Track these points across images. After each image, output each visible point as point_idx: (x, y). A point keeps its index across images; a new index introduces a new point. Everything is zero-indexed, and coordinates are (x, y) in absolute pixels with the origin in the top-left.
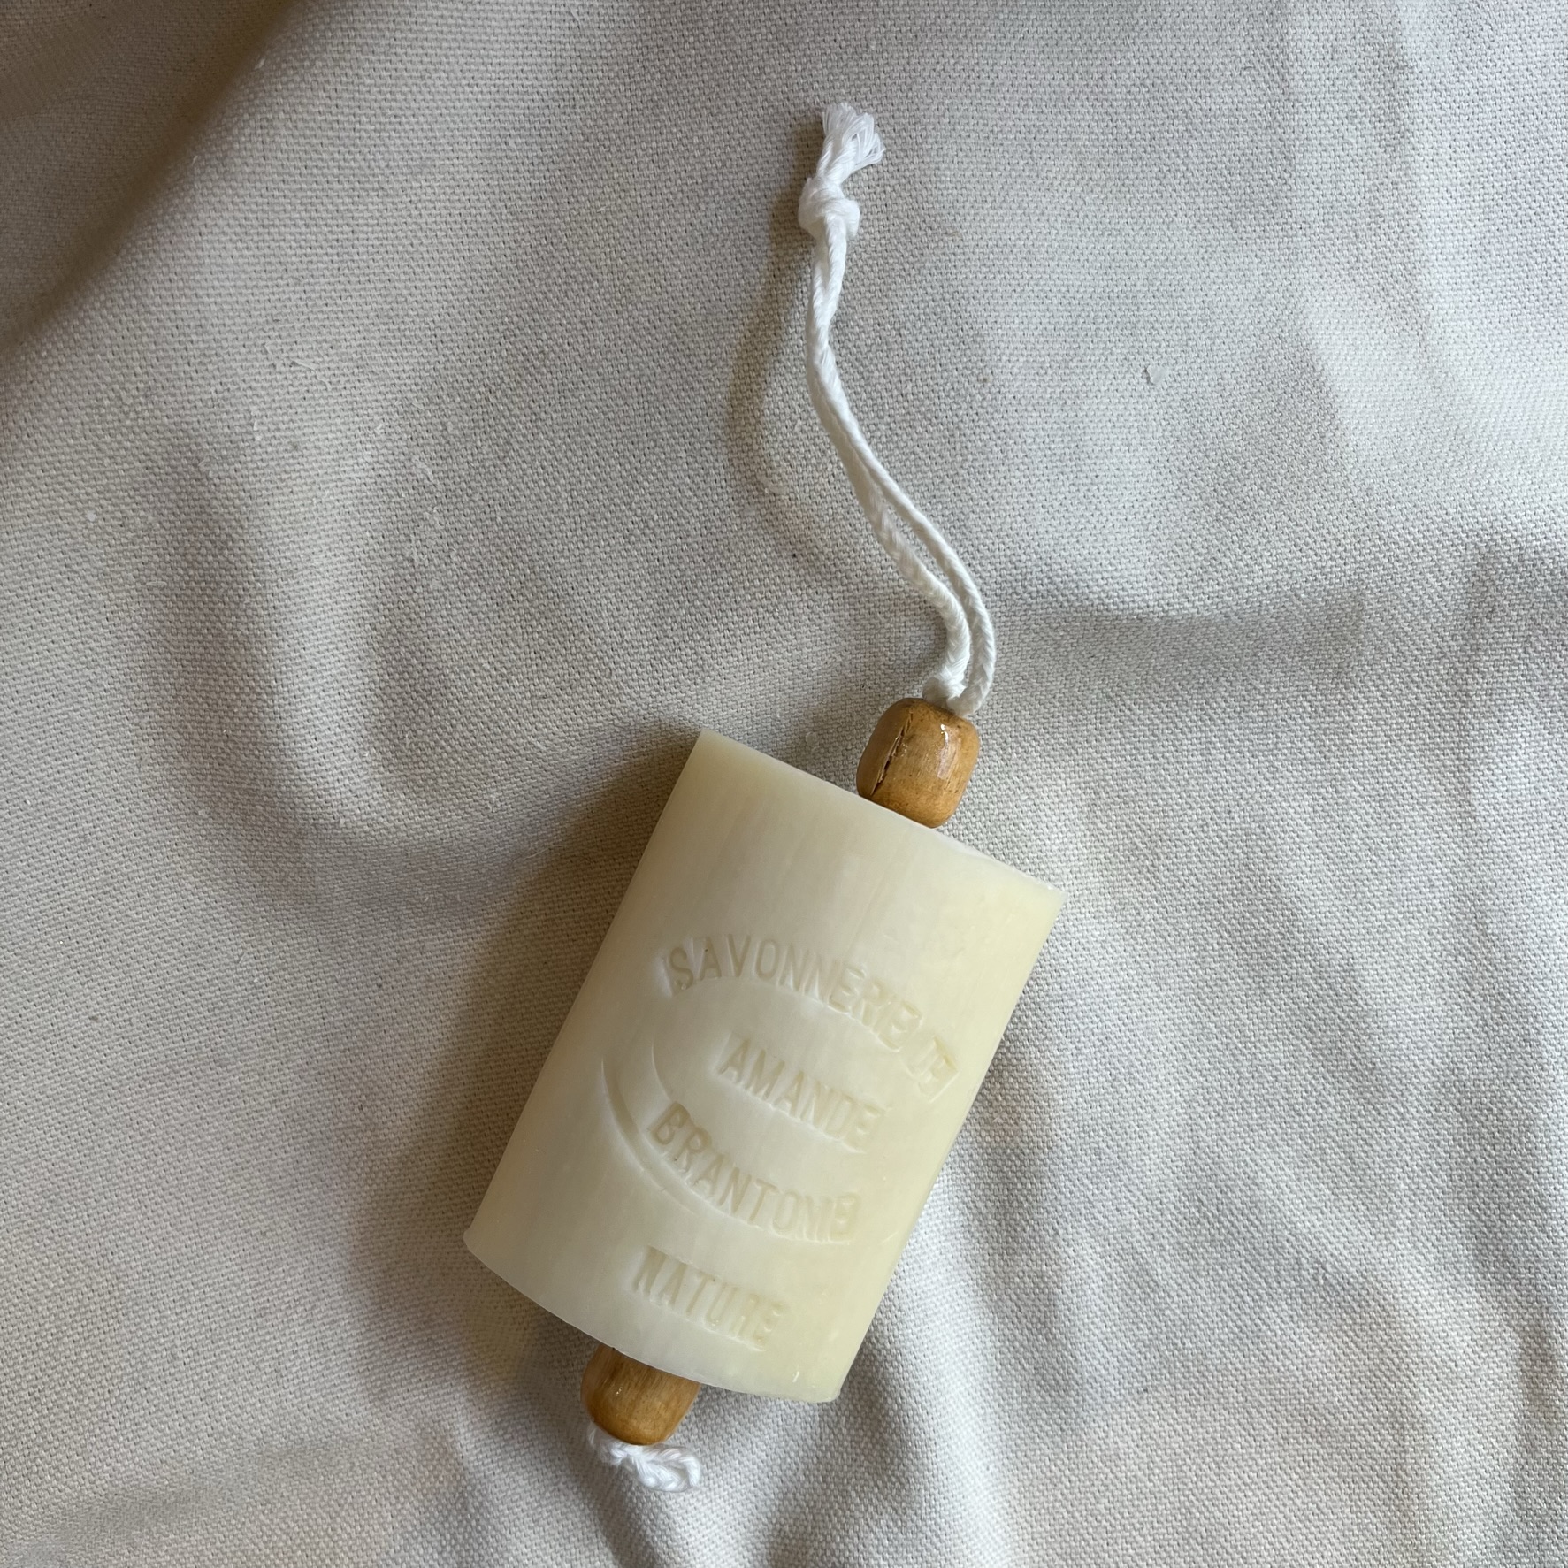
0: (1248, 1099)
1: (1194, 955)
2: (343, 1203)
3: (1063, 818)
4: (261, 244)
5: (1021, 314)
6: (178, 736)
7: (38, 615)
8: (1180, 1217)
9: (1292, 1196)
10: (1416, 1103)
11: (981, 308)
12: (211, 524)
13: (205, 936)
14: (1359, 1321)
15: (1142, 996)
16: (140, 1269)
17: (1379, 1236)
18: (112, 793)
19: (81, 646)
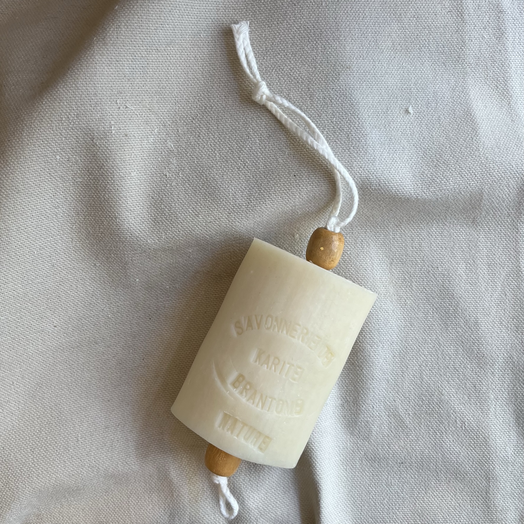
0: (441, 365)
1: (424, 316)
2: (135, 392)
3: (381, 268)
4: (116, 67)
5: (371, 95)
6: (85, 232)
7: (40, 190)
8: (416, 404)
9: (454, 399)
10: (498, 369)
11: (358, 93)
12: (97, 160)
13: (93, 300)
14: (476, 442)
15: (405, 329)
16: (68, 410)
17: (484, 414)
18: (63, 251)
19: (54, 201)
